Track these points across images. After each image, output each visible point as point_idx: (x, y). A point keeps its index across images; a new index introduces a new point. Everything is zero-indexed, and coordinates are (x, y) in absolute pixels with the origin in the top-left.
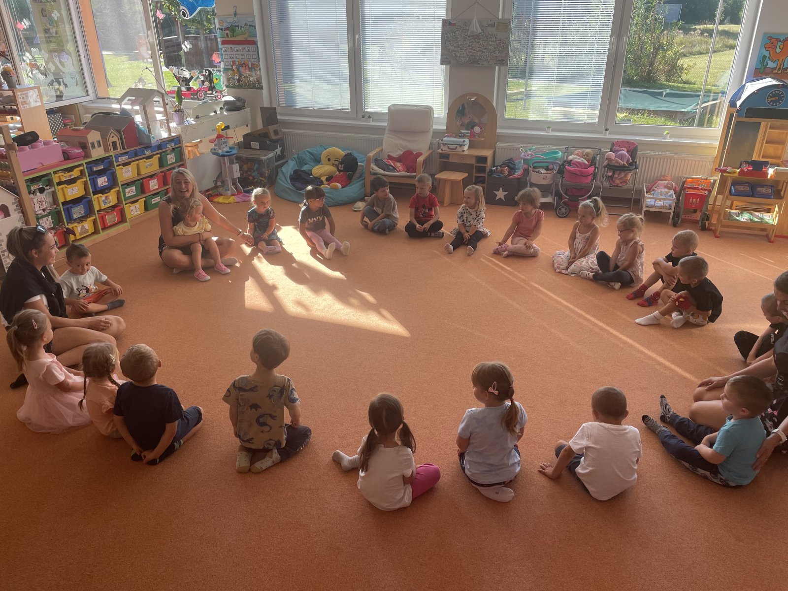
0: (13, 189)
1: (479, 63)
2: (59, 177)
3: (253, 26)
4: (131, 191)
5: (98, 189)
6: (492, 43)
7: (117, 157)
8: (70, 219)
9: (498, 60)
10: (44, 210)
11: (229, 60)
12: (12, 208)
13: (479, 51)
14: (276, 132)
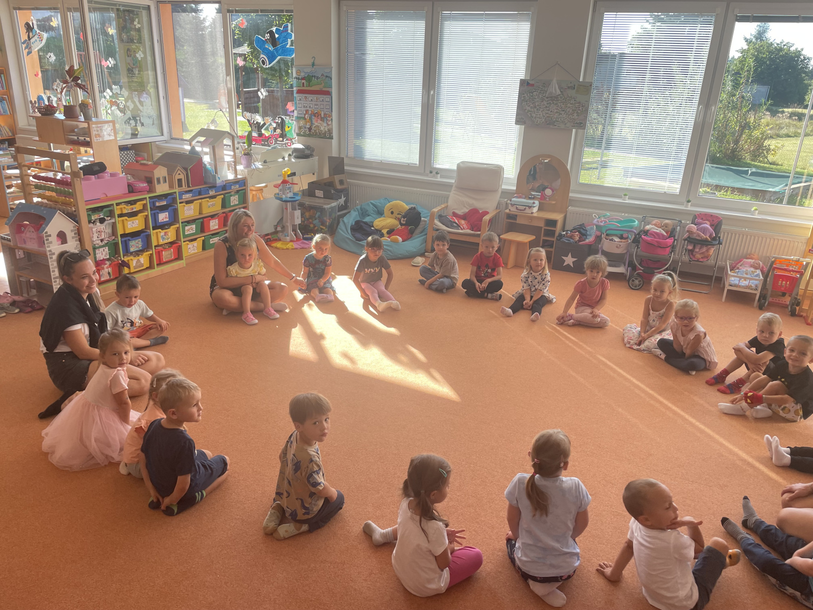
0: (73, 217)
1: (555, 124)
2: (121, 209)
3: (329, 77)
4: (191, 229)
5: (158, 225)
6: (571, 105)
7: (181, 194)
8: (127, 252)
9: (576, 123)
10: (102, 240)
11: (303, 109)
12: (70, 235)
13: (557, 112)
14: (341, 182)
